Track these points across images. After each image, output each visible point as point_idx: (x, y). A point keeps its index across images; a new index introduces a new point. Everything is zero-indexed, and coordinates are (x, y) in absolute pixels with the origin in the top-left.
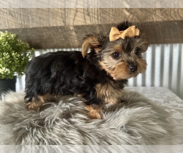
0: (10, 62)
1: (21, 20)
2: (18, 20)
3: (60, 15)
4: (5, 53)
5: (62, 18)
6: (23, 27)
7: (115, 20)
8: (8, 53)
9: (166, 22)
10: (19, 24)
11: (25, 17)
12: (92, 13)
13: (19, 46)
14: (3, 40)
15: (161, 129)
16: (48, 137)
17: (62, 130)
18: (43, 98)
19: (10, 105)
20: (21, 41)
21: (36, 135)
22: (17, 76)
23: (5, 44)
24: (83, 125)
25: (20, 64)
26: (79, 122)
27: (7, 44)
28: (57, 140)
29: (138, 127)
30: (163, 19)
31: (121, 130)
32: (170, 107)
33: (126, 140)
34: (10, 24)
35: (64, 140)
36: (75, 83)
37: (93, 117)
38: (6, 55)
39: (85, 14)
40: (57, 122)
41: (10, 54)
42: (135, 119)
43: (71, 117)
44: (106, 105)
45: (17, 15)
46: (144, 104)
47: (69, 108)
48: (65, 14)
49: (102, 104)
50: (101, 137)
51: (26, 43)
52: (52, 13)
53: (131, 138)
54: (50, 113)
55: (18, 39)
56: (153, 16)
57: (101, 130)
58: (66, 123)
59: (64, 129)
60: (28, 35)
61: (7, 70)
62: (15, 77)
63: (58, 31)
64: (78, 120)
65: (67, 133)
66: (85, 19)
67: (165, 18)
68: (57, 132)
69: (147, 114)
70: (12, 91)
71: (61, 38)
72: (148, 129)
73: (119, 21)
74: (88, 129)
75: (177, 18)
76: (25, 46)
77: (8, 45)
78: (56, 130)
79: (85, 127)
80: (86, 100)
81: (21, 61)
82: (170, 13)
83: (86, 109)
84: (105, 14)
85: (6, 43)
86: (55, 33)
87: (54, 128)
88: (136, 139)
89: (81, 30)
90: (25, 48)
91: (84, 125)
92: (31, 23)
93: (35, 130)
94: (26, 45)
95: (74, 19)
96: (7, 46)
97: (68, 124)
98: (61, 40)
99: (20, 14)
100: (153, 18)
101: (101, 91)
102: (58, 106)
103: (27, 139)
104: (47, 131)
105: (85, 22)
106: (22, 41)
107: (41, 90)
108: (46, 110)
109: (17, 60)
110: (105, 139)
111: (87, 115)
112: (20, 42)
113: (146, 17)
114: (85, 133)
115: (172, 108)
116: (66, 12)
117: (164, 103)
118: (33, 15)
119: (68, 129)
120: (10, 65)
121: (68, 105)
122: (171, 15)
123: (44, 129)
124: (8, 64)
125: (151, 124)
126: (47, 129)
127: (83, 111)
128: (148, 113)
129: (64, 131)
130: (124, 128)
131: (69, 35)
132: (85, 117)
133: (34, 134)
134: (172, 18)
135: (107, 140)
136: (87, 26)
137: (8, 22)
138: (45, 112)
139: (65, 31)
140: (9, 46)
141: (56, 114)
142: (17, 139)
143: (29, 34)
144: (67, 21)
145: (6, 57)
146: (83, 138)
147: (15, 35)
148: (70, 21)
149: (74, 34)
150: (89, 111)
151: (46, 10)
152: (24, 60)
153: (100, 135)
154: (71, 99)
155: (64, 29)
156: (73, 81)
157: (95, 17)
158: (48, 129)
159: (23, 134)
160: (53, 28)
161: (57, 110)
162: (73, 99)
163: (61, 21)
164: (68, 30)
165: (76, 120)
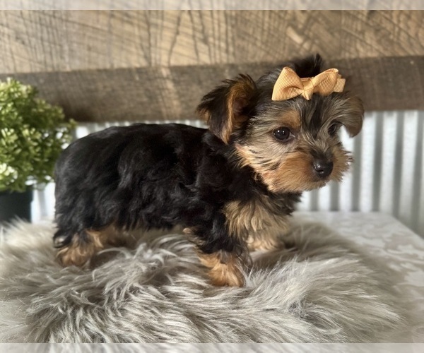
0: (19, 151)
1: (44, 52)
2: (36, 54)
3: (138, 41)
4: (6, 130)
5: (142, 48)
6: (50, 70)
7: (268, 53)
8: (12, 131)
9: (389, 59)
10: (40, 63)
11: (53, 46)
12: (213, 36)
13: (39, 113)
14: (2, 100)
15: (385, 311)
16: (114, 329)
17: (148, 314)
18: (100, 236)
19: (19, 254)
20: (44, 102)
21: (84, 325)
22: (35, 186)
23: (5, 107)
24: (197, 300)
25: (42, 157)
26: (186, 293)
27: (10, 109)
28: (137, 336)
29: (332, 306)
30: (380, 53)
31: (292, 314)
32: (400, 259)
33: (303, 336)
34: (17, 62)
35: (153, 338)
36: (177, 200)
37: (221, 282)
38: (9, 134)
39: (197, 39)
40: (134, 294)
41: (18, 132)
42: (323, 286)
43: (168, 283)
44: (252, 254)
45: (33, 40)
46: (341, 250)
47: (162, 260)
48: (149, 40)
49: (242, 250)
50: (242, 329)
51: (56, 107)
52: (117, 35)
53: (316, 331)
54: (117, 273)
55: (38, 97)
56: (359, 46)
57: (243, 313)
58: (157, 297)
59: (152, 312)
60: (60, 88)
61: (11, 170)
62: (30, 188)
63: (132, 79)
64: (185, 288)
65: (160, 319)
66: (197, 52)
67: (386, 49)
68: (135, 319)
69: (350, 275)
70: (24, 221)
71: (138, 95)
72: (356, 309)
73: (277, 56)
74: (211, 311)
75: (414, 51)
76: (54, 115)
77: (13, 110)
78: (132, 313)
79: (202, 305)
80: (204, 241)
81: (44, 150)
82: (398, 39)
83: (202, 263)
84: (243, 39)
85: (9, 105)
86: (125, 83)
87: (127, 308)
88: (328, 334)
89: (186, 77)
90: (53, 119)
91: (200, 302)
92: (67, 59)
93: (80, 314)
94: (56, 111)
95: (171, 52)
96: (12, 112)
97: (161, 299)
98: (138, 99)
99: (42, 39)
100: (357, 51)
101: (239, 220)
102: (135, 257)
103: (61, 334)
104: (111, 316)
105: (198, 59)
106: (47, 102)
107: (96, 218)
108: (106, 266)
109: (35, 147)
110: (252, 336)
111: (204, 277)
112: (43, 104)
113: (341, 48)
114: (204, 321)
115: (404, 262)
116: (152, 35)
117: (386, 249)
118: (72, 42)
119: (161, 312)
120: (18, 158)
121: (158, 253)
122: (399, 44)
123: (104, 310)
124: (13, 155)
125: (361, 299)
126: (110, 311)
127: (195, 267)
128: (352, 272)
129: (153, 316)
130: (299, 308)
131: (159, 89)
132: (202, 283)
133: (78, 323)
134: (403, 49)
135: (259, 336)
136: (203, 67)
137: (13, 58)
138: (105, 270)
139: (149, 80)
140: (16, 114)
141: (131, 274)
142: (37, 336)
143: (63, 87)
144: (153, 55)
145: (9, 139)
146: (200, 333)
147: (29, 87)
148: (160, 55)
149: (170, 85)
150: (210, 269)
151: (103, 30)
152: (52, 147)
153: (240, 325)
154: (165, 240)
155: (147, 75)
156: (172, 196)
157: (219, 47)
158: (113, 310)
159: (52, 322)
160: (121, 71)
161: (132, 265)
162: (170, 239)
163: (138, 55)
164: (156, 78)
165: (180, 289)
